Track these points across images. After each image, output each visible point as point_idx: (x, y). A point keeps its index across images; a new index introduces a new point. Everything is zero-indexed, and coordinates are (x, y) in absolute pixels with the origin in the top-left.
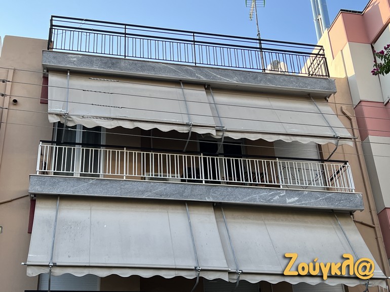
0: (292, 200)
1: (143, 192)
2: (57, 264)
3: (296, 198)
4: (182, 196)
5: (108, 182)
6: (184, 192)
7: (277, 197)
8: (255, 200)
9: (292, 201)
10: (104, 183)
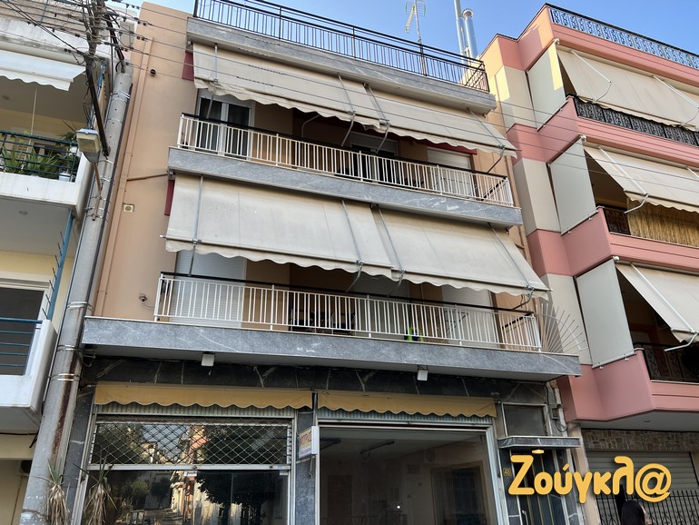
0: (453, 208)
1: (297, 183)
2: (203, 241)
3: (457, 207)
4: (339, 191)
5: (259, 167)
6: (341, 187)
7: (437, 204)
8: (415, 204)
9: (452, 210)
10: (255, 167)
